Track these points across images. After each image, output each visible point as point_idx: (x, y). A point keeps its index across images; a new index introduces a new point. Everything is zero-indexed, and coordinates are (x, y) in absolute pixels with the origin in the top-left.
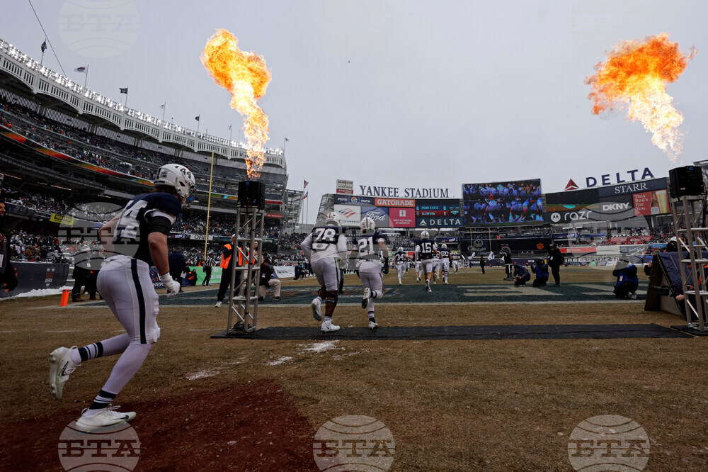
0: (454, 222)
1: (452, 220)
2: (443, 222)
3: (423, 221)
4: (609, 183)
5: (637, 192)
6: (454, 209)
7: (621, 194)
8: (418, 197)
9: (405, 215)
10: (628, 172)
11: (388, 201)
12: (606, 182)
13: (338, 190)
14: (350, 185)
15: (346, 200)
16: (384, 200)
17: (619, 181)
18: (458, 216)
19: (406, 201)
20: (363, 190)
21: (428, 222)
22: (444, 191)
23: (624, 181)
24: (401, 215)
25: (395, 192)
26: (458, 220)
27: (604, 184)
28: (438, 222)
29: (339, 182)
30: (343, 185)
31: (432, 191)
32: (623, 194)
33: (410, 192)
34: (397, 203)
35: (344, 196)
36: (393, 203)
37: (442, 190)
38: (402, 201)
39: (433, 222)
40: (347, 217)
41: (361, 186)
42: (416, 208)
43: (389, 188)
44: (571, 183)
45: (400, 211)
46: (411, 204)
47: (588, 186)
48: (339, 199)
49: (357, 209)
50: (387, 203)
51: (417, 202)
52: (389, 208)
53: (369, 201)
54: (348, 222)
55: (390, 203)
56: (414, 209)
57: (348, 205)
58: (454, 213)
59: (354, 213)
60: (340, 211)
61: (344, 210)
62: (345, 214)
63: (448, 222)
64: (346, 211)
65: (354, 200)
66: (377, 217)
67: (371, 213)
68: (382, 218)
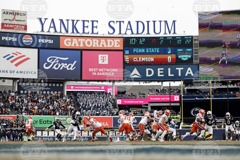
0: (183, 72)
1: (180, 69)
2: (166, 72)
3: (135, 71)
6: (184, 53)
8: (129, 35)
9: (106, 62)
11: (82, 40)
14: (22, 18)
15: (14, 39)
16: (75, 40)
19: (109, 41)
21: (143, 73)
24: (100, 62)
25: (93, 27)
26: (189, 69)
28: (159, 72)
29: (5, 13)
30: (11, 17)
34: (95, 44)
35: (11, 35)
36: (89, 43)
37: (166, 22)
38: (103, 40)
39: (150, 72)
40: (17, 65)
41: (40, 19)
43: (84, 21)
45: (100, 56)
46: (117, 44)
48: (3, 38)
49: (33, 53)
50: (79, 43)
51: (127, 42)
52: (81, 50)
53: (51, 41)
54: (17, 72)
55: (84, 43)
56: (122, 52)
57: (18, 46)
58: (185, 57)
59: (28, 59)
60: (4, 57)
61: (12, 55)
62: (12, 62)
63: (175, 72)
64: (16, 57)
65: (27, 40)
66: (64, 65)
67: (54, 59)
68: (71, 67)
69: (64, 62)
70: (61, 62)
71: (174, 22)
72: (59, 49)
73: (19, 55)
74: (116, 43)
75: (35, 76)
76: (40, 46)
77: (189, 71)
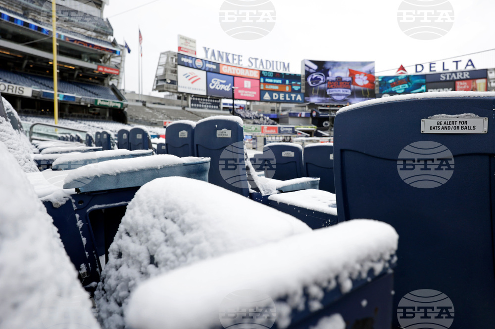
2: (285, 97)
3: (267, 95)
4: (435, 71)
5: (460, 80)
6: (296, 85)
7: (446, 81)
8: (261, 69)
9: (249, 87)
10: (454, 62)
11: (233, 69)
12: (432, 69)
13: (180, 48)
14: (191, 44)
15: (190, 61)
16: (229, 68)
17: (444, 69)
18: (299, 92)
19: (251, 71)
20: (207, 52)
22: (286, 66)
23: (448, 70)
24: (246, 86)
25: (239, 60)
27: (430, 71)
29: (182, 38)
30: (183, 41)
31: (275, 63)
32: (448, 81)
33: (253, 61)
34: (241, 73)
35: (187, 57)
36: (238, 71)
37: (284, 63)
38: (247, 71)
39: (276, 96)
40: (192, 83)
41: (205, 48)
42: (260, 80)
43: (233, 55)
44: (402, 68)
45: (245, 82)
47: (416, 71)
48: (182, 59)
50: (232, 71)
51: (261, 74)
52: (234, 76)
53: (214, 67)
54: (193, 89)
55: (235, 71)
56: (258, 81)
57: (193, 68)
58: (296, 88)
59: (199, 79)
60: (184, 75)
61: (189, 74)
62: (189, 79)
63: (290, 97)
64: (191, 76)
65: (199, 64)
66: (223, 86)
67: (216, 81)
68: (227, 88)
69: (223, 84)
70: (221, 83)
71: (289, 64)
72: (219, 73)
73: (194, 75)
74: (255, 74)
75: (204, 93)
76: (207, 69)
77: (299, 98)
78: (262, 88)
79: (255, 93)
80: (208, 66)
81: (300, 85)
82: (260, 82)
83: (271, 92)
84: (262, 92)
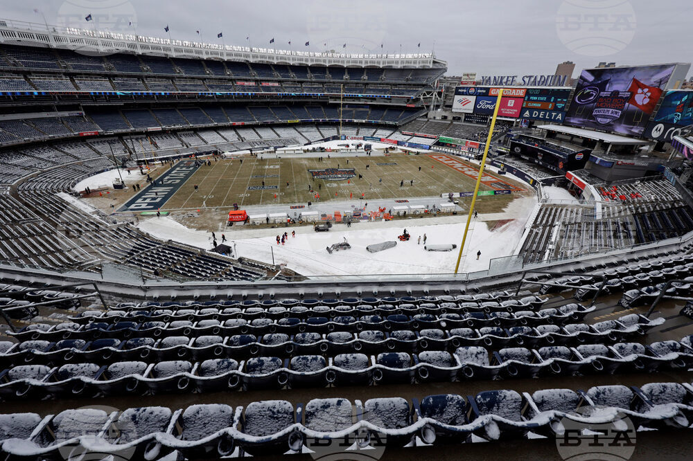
0: (556, 116)
1: (554, 114)
2: (545, 115)
3: (527, 113)
6: (561, 102)
8: (529, 87)
9: (512, 105)
15: (465, 91)
18: (561, 110)
19: (517, 91)
21: (531, 114)
24: (509, 105)
25: (513, 81)
26: (560, 115)
33: (527, 80)
34: (509, 93)
35: (463, 88)
38: (514, 91)
39: (536, 114)
40: (464, 105)
42: (524, 98)
45: (509, 101)
46: (521, 93)
48: (460, 90)
49: (473, 99)
51: (528, 92)
53: (484, 91)
54: (464, 109)
57: (467, 95)
58: (560, 106)
59: (470, 102)
60: (458, 101)
61: (462, 100)
62: (462, 103)
63: (550, 116)
64: (464, 101)
65: (472, 91)
66: (488, 106)
67: (483, 102)
68: (492, 107)
69: (489, 104)
70: (487, 104)
72: (487, 96)
75: (472, 112)
76: (477, 94)
77: (560, 117)
78: (524, 106)
79: (516, 111)
80: (479, 91)
81: (565, 103)
82: (524, 100)
83: (531, 110)
84: (523, 110)
